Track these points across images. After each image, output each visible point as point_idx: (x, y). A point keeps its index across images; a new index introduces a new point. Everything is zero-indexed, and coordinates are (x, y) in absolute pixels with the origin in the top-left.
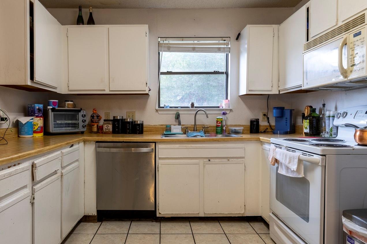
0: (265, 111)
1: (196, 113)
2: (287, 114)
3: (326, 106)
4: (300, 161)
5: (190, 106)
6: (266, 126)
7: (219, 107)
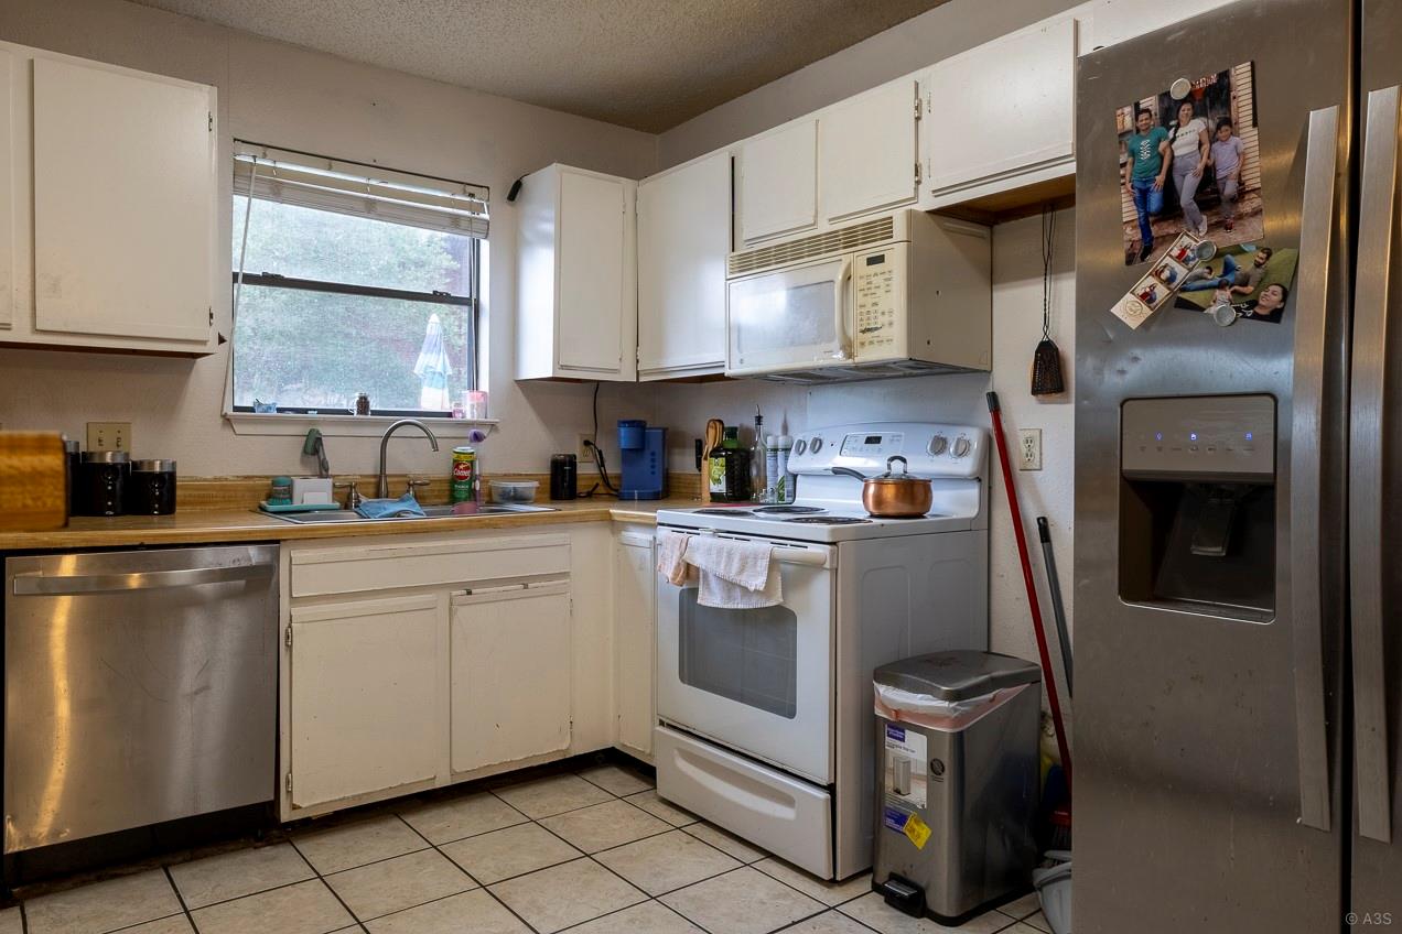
0: (589, 432)
1: (388, 435)
2: (655, 444)
3: (764, 421)
4: (774, 563)
5: (355, 408)
6: (591, 477)
7: (450, 415)
